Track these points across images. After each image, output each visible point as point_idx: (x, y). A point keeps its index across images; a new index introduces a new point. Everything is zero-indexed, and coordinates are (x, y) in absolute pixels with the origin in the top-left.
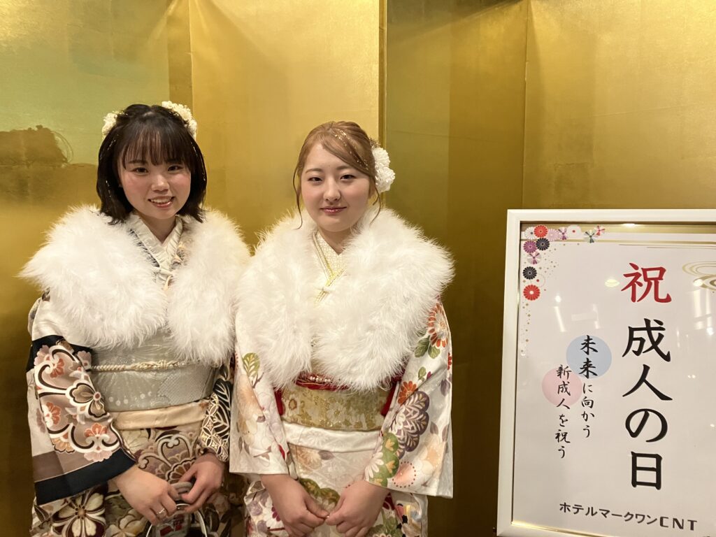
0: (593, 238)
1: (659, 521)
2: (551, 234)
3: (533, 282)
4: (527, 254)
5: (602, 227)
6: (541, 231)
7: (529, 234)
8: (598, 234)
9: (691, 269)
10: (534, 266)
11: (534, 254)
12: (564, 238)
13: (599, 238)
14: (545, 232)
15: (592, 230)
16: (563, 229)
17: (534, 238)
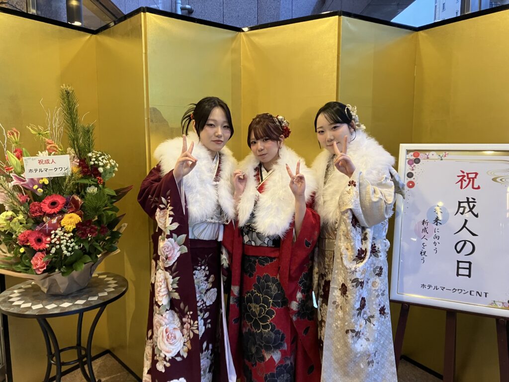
0: (442, 158)
1: (469, 293)
2: (421, 156)
3: (412, 179)
4: (409, 166)
5: (447, 153)
6: (416, 155)
7: (411, 156)
8: (445, 156)
9: (491, 173)
10: (412, 172)
11: (412, 166)
12: (428, 158)
13: (446, 158)
14: (419, 155)
15: (442, 154)
16: (427, 153)
17: (413, 158)
